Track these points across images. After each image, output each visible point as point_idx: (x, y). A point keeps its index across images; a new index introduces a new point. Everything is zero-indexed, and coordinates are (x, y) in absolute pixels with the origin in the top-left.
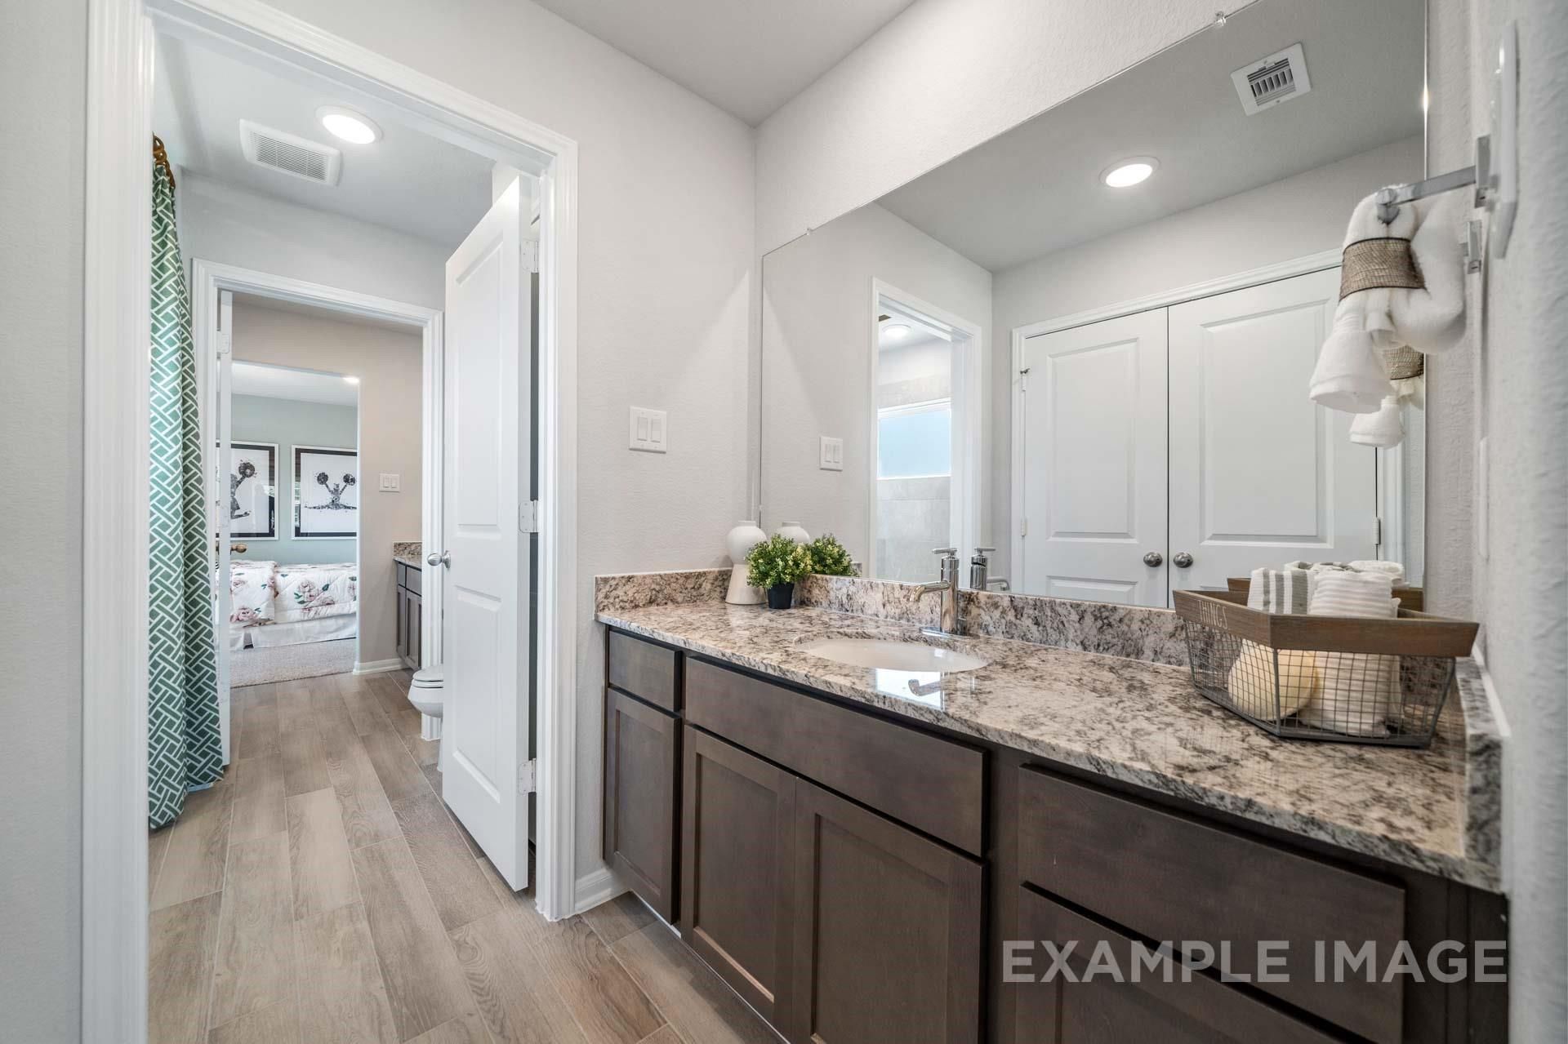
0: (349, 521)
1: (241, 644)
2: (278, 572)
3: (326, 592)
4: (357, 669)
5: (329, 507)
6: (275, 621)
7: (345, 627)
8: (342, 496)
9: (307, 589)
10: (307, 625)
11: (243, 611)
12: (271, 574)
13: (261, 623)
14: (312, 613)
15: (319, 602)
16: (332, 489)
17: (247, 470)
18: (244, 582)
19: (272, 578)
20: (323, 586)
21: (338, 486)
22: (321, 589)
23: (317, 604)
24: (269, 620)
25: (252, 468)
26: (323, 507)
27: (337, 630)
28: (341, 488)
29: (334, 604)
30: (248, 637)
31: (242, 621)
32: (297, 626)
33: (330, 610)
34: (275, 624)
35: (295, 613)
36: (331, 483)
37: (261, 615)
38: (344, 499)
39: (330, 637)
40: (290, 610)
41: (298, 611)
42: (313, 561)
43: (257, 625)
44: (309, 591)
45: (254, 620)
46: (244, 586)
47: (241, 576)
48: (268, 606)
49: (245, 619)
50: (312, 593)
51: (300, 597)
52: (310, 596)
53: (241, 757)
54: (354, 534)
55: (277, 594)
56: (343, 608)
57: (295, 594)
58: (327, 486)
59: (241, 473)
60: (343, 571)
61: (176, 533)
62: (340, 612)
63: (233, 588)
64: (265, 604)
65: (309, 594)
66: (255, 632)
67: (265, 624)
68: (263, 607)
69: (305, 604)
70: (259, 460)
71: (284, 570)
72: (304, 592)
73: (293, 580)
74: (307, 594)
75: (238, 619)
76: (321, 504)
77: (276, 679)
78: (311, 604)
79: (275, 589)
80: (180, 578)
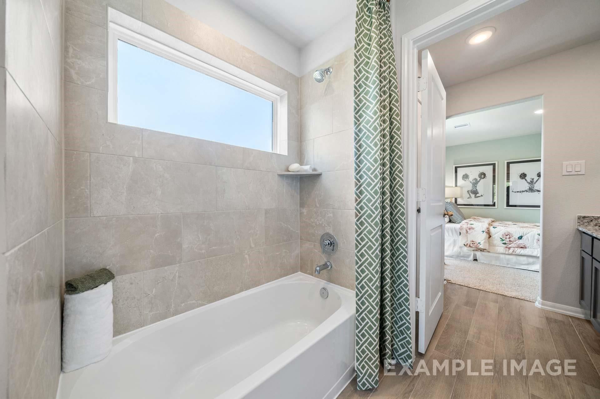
0: (537, 199)
1: (471, 258)
2: (492, 225)
3: (520, 240)
4: (539, 303)
5: (527, 191)
6: (489, 251)
7: (533, 263)
8: (535, 185)
9: (508, 237)
10: (507, 257)
11: (472, 242)
12: (487, 226)
13: (482, 250)
14: (511, 251)
15: (516, 246)
16: (529, 181)
17: (483, 175)
18: (473, 229)
19: (488, 228)
20: (518, 236)
21: (533, 179)
22: (517, 238)
23: (514, 246)
24: (485, 249)
25: (484, 175)
26: (523, 191)
27: (528, 264)
28: (535, 180)
29: (526, 248)
30: (475, 256)
31: (472, 247)
32: (502, 256)
33: (523, 252)
34: (489, 252)
35: (501, 248)
36: (528, 178)
37: (481, 246)
38: (536, 187)
39: (523, 267)
40: (498, 246)
41: (502, 248)
42: (515, 221)
43: (480, 251)
44: (509, 238)
45: (478, 248)
46: (473, 231)
47: (472, 225)
48: (485, 242)
49: (473, 246)
50: (511, 239)
51: (503, 240)
52: (510, 241)
53: (437, 348)
54: (539, 206)
55: (490, 237)
56: (533, 253)
57: (501, 238)
58: (526, 180)
59: (479, 177)
60: (533, 229)
61: (375, 205)
62: (530, 253)
63: (468, 230)
64: (483, 241)
65: (509, 240)
66: (478, 254)
67: (483, 251)
68: (482, 242)
69: (506, 245)
70: (488, 170)
71: (495, 224)
72: (506, 238)
73: (499, 231)
74: (508, 240)
75: (470, 246)
76: (522, 190)
77: (481, 288)
78: (510, 246)
79: (489, 234)
80: (378, 234)
